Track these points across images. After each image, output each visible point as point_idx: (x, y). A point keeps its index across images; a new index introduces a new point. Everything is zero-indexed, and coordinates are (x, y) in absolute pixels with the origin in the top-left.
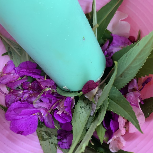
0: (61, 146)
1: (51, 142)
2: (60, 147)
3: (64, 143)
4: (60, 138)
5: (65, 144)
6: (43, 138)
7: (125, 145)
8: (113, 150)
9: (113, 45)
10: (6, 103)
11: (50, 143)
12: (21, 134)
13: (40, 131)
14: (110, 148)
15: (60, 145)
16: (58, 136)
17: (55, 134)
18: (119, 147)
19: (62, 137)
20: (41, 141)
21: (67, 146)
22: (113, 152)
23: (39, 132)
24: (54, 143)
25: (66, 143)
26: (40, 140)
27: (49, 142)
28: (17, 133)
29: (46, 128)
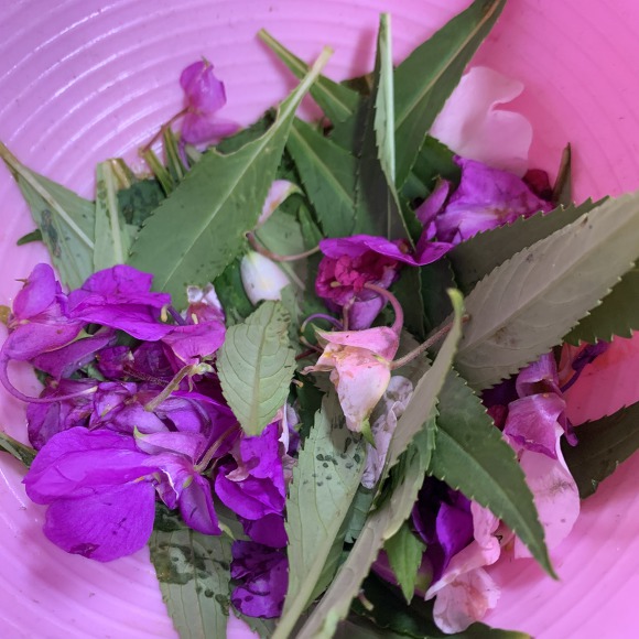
0: (243, 604)
1: (204, 589)
2: (241, 610)
3: (259, 594)
4: (242, 573)
5: (262, 600)
6: (176, 574)
7: (496, 606)
8: (449, 625)
9: (464, 200)
10: (30, 432)
11: (203, 593)
12: (88, 555)
13: (162, 546)
14: (438, 616)
15: (240, 601)
16: (235, 568)
17: (221, 559)
18: (472, 612)
19: (249, 570)
20: (165, 584)
21: (268, 606)
22: (447, 630)
23: (160, 551)
24: (216, 592)
25: (265, 594)
26: (161, 580)
27: (199, 590)
28: (72, 551)
29: (188, 533)
